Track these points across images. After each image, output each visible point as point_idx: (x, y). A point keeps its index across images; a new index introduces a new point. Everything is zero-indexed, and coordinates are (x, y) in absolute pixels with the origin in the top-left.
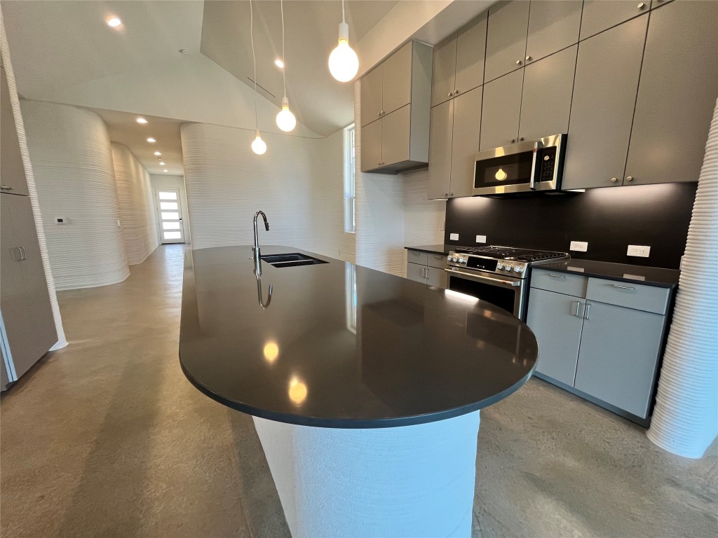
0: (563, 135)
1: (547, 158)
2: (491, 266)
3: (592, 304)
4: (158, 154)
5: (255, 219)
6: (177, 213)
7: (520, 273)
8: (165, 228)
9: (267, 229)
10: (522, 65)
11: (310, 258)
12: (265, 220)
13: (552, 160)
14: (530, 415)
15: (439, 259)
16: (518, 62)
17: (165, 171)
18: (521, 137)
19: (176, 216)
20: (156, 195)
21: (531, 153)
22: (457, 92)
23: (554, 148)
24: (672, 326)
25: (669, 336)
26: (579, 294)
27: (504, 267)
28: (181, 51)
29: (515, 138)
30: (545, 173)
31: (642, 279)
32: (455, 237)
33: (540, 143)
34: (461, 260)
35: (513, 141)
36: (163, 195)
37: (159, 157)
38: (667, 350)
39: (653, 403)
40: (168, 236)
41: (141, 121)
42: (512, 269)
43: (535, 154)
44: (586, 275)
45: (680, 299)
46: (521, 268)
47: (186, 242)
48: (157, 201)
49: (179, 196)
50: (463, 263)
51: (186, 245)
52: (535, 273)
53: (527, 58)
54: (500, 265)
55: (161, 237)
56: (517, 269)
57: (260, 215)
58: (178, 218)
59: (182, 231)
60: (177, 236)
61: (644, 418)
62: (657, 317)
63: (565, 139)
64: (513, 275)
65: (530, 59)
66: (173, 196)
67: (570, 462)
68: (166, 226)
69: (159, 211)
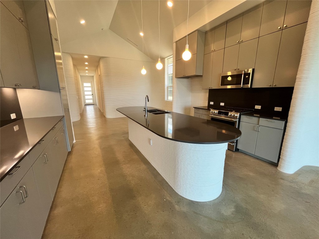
1: (247, 77)
2: (226, 114)
3: (261, 126)
4: (87, 68)
6: (91, 92)
7: (237, 117)
8: (86, 98)
9: (148, 101)
10: (239, 43)
11: (163, 111)
12: (148, 98)
13: (249, 77)
14: (239, 162)
15: (207, 112)
16: (237, 42)
17: (87, 74)
18: (238, 68)
19: (90, 93)
20: (83, 85)
21: (242, 75)
22: (214, 50)
23: (250, 73)
24: (285, 133)
25: (285, 136)
26: (257, 123)
27: (231, 115)
28: (102, 29)
29: (236, 68)
30: (246, 82)
31: (279, 118)
32: (212, 103)
33: (245, 71)
34: (216, 112)
35: (235, 70)
36: (85, 84)
37: (87, 70)
38: (284, 141)
39: (279, 158)
40: (88, 102)
41: (86, 57)
42: (234, 115)
43: (243, 75)
44: (259, 117)
45: (288, 124)
46: (237, 115)
48: (83, 87)
50: (216, 113)
51: (95, 105)
52: (242, 116)
53: (241, 40)
54: (230, 114)
55: (85, 102)
56: (236, 115)
58: (91, 94)
59: (93, 99)
60: (91, 101)
61: (276, 162)
62: (281, 130)
63: (253, 70)
64: (234, 117)
65: (242, 41)
66: (89, 85)
67: (251, 174)
68: (86, 97)
69: (84, 91)
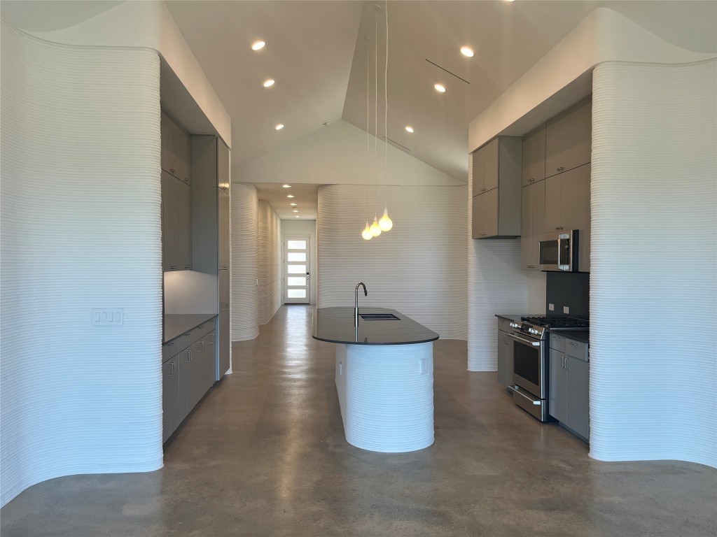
0: (574, 231)
1: (566, 247)
3: (569, 357)
4: (293, 204)
5: (357, 288)
6: (305, 266)
7: (540, 336)
8: (289, 284)
9: (366, 295)
10: (560, 172)
12: (365, 288)
17: (298, 217)
18: (561, 227)
19: (302, 269)
20: (284, 244)
22: (533, 180)
23: (568, 240)
26: (564, 350)
27: (534, 332)
28: (325, 124)
32: (552, 307)
35: (558, 229)
36: (292, 244)
37: (294, 207)
40: (292, 294)
41: (286, 186)
43: (559, 243)
44: (565, 337)
46: (541, 332)
47: (311, 303)
48: (285, 251)
49: (308, 245)
50: (519, 328)
51: (311, 307)
52: (552, 336)
55: (285, 295)
57: (361, 286)
58: (305, 272)
59: (308, 288)
60: (301, 294)
63: (576, 233)
64: (536, 337)
65: (563, 169)
66: (302, 244)
68: (292, 281)
69: (285, 262)
